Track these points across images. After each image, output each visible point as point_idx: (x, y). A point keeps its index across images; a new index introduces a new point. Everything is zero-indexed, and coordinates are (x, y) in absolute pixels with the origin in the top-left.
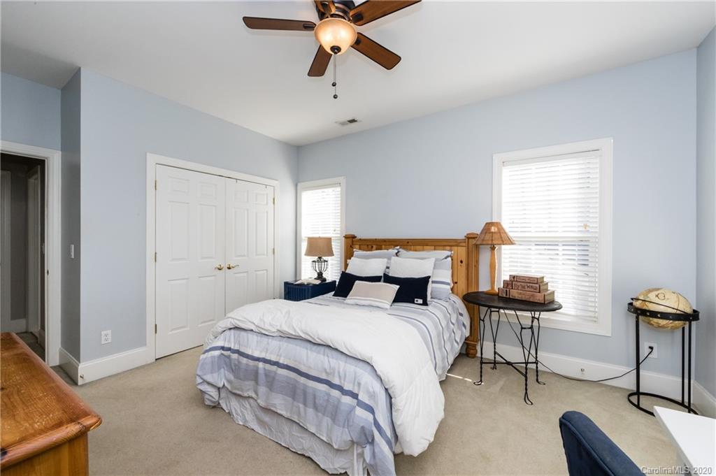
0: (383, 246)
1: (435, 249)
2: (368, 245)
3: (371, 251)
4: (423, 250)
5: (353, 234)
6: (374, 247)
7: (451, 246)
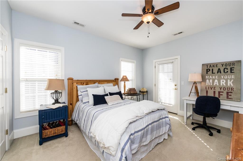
0: (89, 83)
1: (108, 83)
2: (81, 83)
3: (83, 85)
4: (104, 84)
5: (72, 77)
6: (85, 83)
7: (112, 82)
